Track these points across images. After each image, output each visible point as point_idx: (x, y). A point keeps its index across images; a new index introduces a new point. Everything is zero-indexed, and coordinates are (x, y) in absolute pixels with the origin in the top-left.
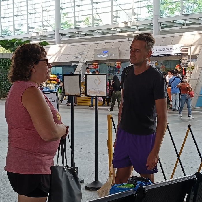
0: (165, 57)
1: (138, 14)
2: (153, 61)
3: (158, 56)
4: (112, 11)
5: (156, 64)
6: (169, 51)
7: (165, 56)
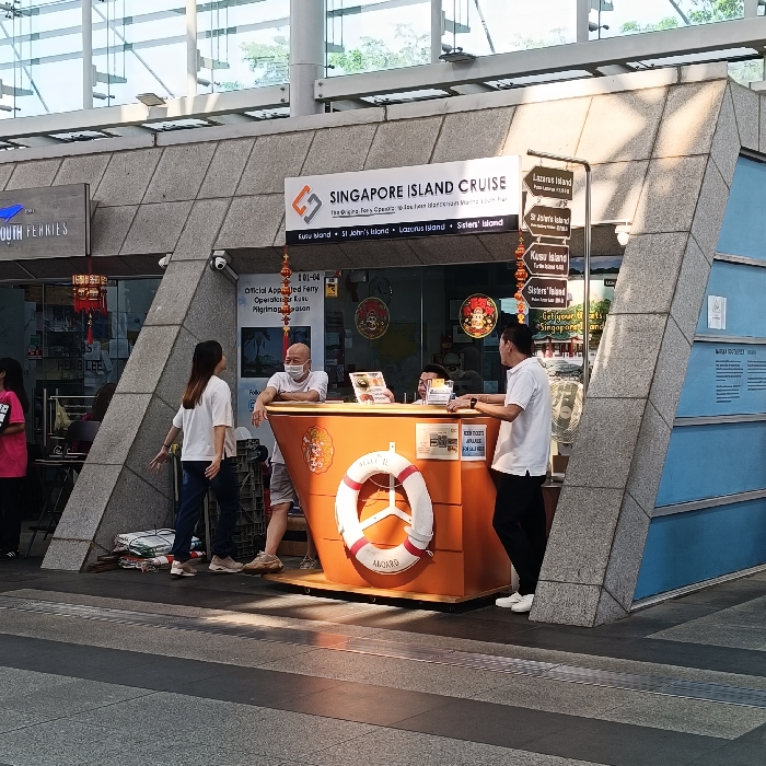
0: (390, 242)
1: (216, 64)
2: (311, 274)
3: (344, 234)
4: (89, 52)
5: (329, 291)
6: (418, 200)
7: (392, 235)
